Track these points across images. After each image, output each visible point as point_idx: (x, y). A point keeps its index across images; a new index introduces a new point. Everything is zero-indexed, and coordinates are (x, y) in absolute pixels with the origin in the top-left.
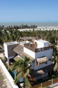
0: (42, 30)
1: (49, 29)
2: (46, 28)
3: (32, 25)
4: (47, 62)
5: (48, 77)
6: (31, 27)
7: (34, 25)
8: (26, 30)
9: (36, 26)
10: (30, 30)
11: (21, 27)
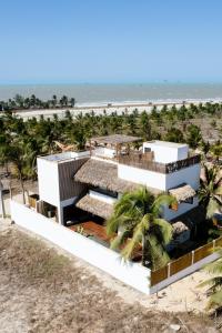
0: (98, 112)
1: (123, 109)
2: (109, 105)
3: (55, 97)
4: (192, 198)
5: (192, 243)
6: (53, 102)
7: (65, 98)
8: (42, 116)
9: (73, 101)
10: (55, 116)
11: (13, 103)
